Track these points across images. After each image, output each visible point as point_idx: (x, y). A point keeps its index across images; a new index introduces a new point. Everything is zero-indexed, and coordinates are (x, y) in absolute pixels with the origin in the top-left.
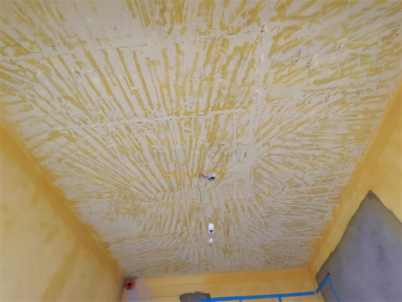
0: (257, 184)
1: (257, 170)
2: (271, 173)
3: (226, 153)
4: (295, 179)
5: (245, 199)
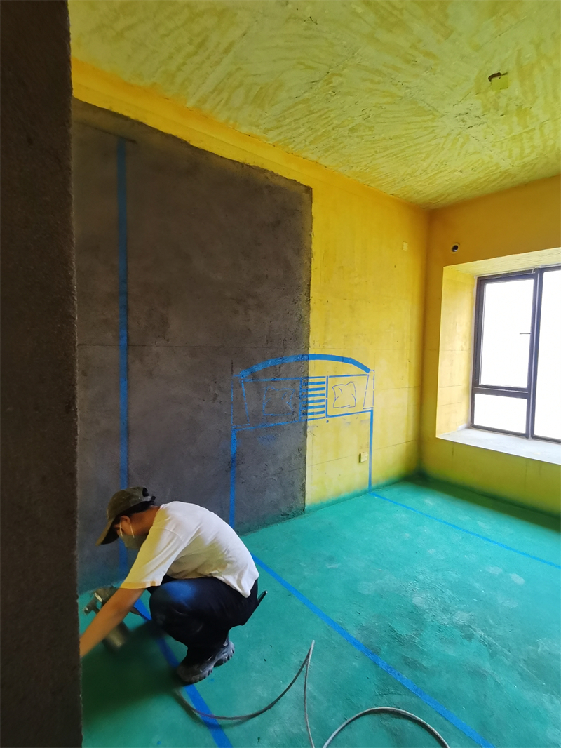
0: (414, 106)
1: (431, 117)
2: (409, 123)
3: (492, 111)
4: (370, 133)
5: (404, 82)
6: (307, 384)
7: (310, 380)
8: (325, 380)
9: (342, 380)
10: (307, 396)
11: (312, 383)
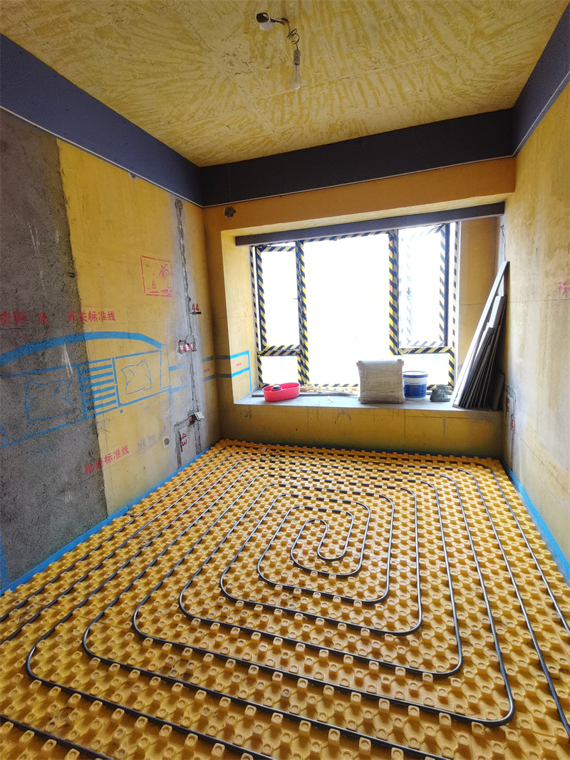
0: (178, 26)
6: (88, 371)
7: (91, 366)
8: (110, 362)
9: (131, 360)
10: (90, 386)
11: (95, 369)
